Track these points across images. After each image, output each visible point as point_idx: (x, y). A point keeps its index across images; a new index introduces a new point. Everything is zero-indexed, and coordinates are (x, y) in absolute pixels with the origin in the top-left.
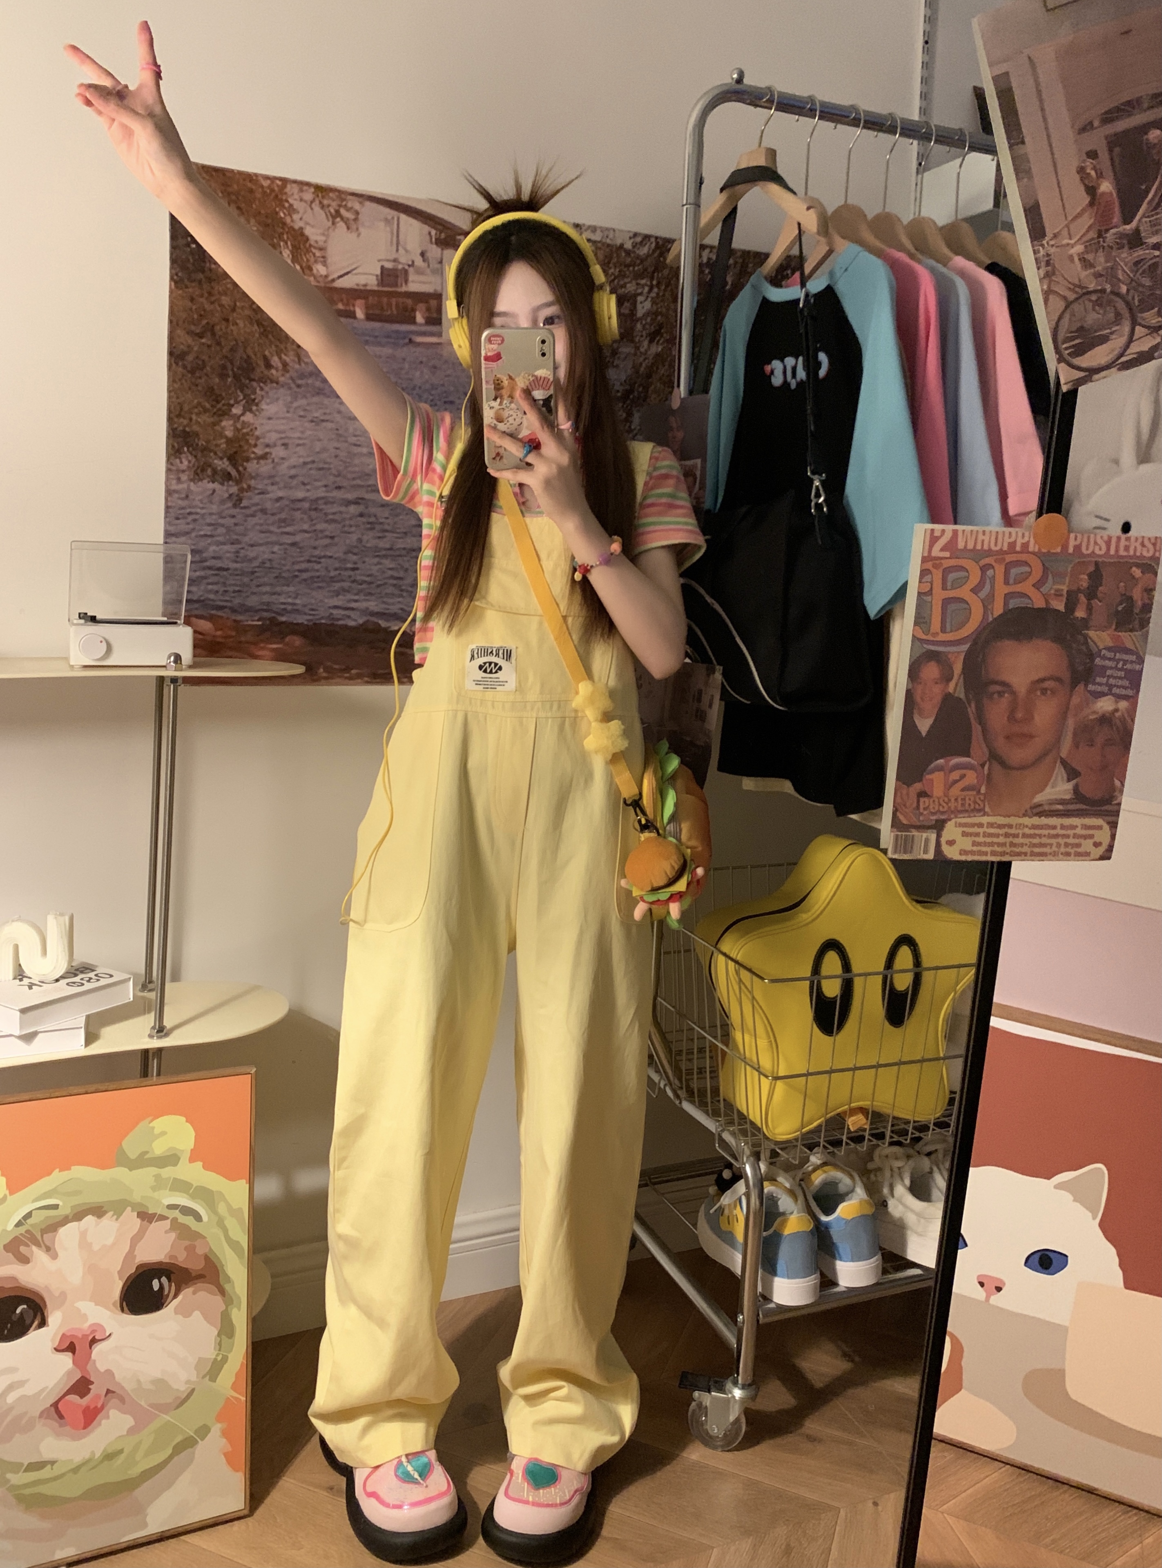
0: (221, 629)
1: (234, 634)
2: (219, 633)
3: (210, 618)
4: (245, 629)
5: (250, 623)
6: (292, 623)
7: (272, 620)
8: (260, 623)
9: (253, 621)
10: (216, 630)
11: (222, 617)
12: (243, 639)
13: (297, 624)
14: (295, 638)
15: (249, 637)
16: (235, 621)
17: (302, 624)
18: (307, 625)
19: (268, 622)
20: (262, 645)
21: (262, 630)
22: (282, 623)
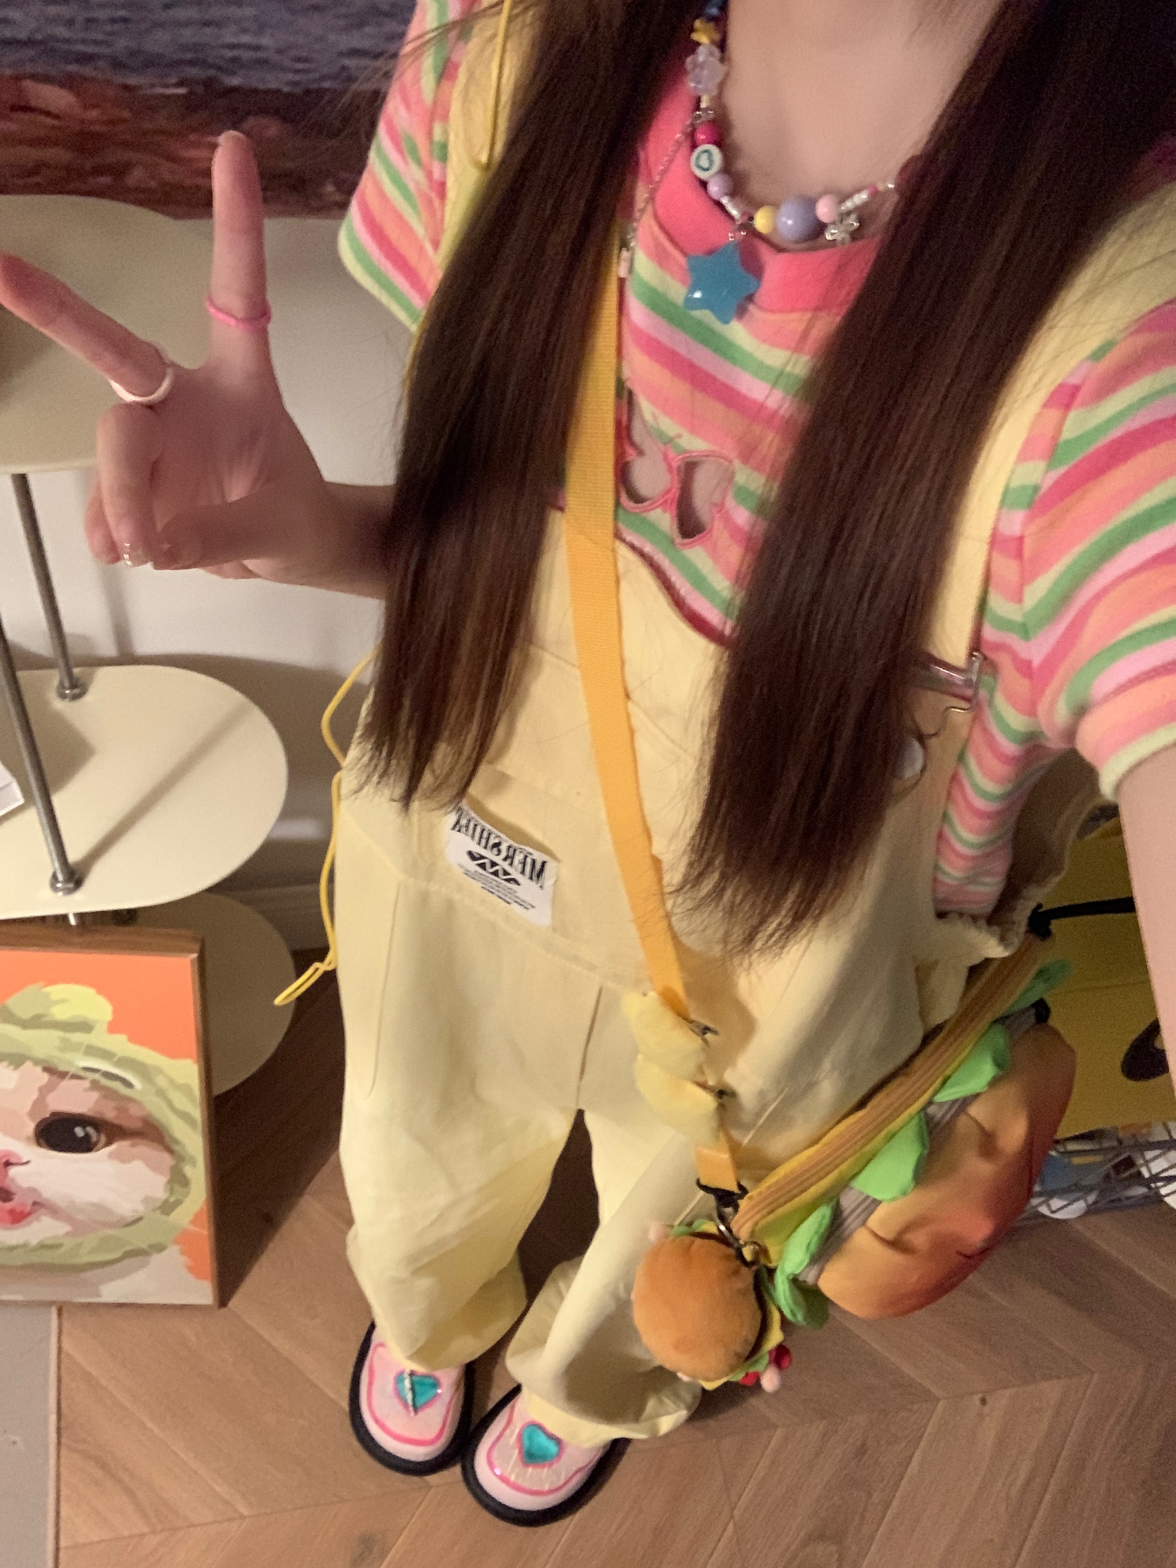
0: (94, 106)
1: (126, 114)
2: (94, 114)
3: (69, 82)
4: (151, 105)
5: (160, 90)
6: (255, 91)
7: (208, 83)
8: (182, 91)
9: (167, 86)
10: (85, 107)
11: (93, 80)
12: (147, 125)
13: (268, 92)
14: (264, 121)
15: (161, 120)
16: (126, 87)
17: (278, 91)
18: (288, 95)
19: (200, 90)
20: (192, 137)
21: (190, 105)
22: (234, 90)
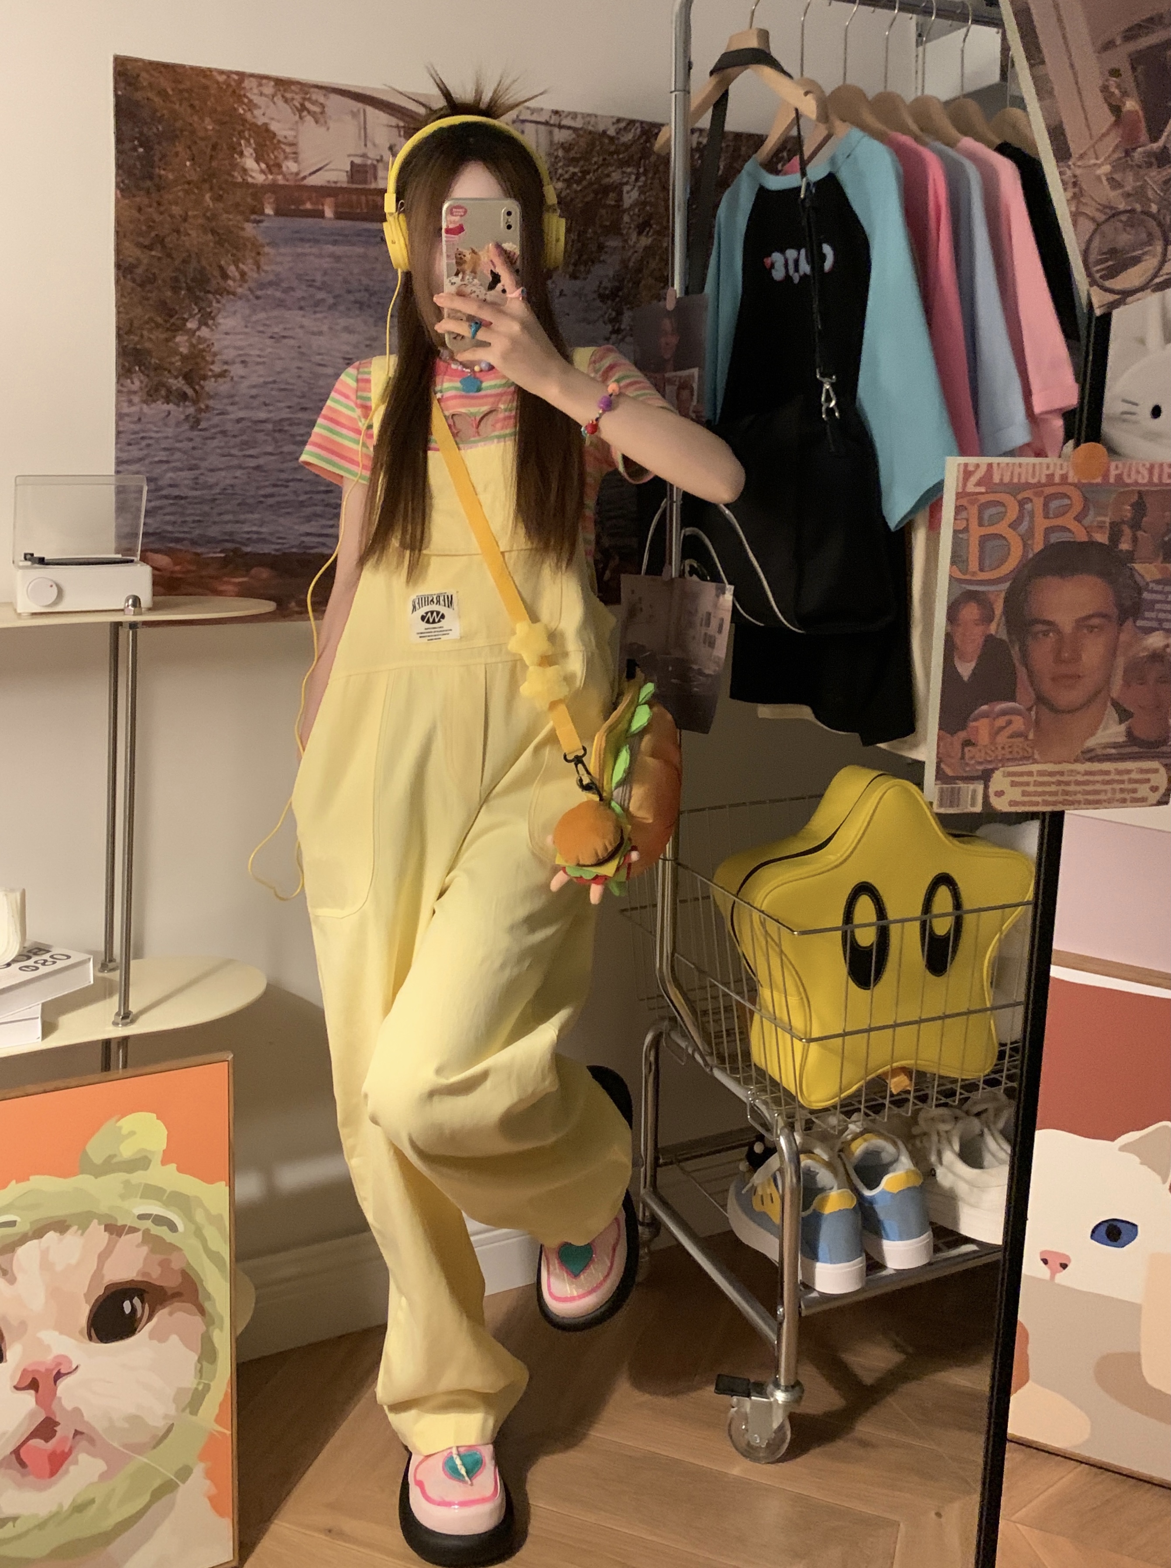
0: (180, 564)
1: (193, 568)
2: (178, 568)
3: (168, 552)
4: (207, 563)
5: (211, 555)
6: (258, 554)
7: (235, 551)
8: (222, 555)
9: (215, 553)
10: (176, 564)
11: (181, 550)
12: (204, 573)
13: (264, 555)
14: (262, 569)
15: (211, 571)
16: (195, 554)
17: (269, 554)
18: (275, 556)
19: (231, 554)
20: (226, 579)
21: (225, 562)
22: (247, 554)
